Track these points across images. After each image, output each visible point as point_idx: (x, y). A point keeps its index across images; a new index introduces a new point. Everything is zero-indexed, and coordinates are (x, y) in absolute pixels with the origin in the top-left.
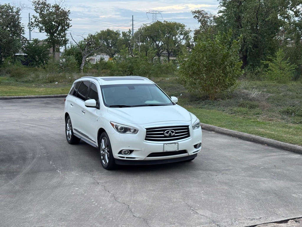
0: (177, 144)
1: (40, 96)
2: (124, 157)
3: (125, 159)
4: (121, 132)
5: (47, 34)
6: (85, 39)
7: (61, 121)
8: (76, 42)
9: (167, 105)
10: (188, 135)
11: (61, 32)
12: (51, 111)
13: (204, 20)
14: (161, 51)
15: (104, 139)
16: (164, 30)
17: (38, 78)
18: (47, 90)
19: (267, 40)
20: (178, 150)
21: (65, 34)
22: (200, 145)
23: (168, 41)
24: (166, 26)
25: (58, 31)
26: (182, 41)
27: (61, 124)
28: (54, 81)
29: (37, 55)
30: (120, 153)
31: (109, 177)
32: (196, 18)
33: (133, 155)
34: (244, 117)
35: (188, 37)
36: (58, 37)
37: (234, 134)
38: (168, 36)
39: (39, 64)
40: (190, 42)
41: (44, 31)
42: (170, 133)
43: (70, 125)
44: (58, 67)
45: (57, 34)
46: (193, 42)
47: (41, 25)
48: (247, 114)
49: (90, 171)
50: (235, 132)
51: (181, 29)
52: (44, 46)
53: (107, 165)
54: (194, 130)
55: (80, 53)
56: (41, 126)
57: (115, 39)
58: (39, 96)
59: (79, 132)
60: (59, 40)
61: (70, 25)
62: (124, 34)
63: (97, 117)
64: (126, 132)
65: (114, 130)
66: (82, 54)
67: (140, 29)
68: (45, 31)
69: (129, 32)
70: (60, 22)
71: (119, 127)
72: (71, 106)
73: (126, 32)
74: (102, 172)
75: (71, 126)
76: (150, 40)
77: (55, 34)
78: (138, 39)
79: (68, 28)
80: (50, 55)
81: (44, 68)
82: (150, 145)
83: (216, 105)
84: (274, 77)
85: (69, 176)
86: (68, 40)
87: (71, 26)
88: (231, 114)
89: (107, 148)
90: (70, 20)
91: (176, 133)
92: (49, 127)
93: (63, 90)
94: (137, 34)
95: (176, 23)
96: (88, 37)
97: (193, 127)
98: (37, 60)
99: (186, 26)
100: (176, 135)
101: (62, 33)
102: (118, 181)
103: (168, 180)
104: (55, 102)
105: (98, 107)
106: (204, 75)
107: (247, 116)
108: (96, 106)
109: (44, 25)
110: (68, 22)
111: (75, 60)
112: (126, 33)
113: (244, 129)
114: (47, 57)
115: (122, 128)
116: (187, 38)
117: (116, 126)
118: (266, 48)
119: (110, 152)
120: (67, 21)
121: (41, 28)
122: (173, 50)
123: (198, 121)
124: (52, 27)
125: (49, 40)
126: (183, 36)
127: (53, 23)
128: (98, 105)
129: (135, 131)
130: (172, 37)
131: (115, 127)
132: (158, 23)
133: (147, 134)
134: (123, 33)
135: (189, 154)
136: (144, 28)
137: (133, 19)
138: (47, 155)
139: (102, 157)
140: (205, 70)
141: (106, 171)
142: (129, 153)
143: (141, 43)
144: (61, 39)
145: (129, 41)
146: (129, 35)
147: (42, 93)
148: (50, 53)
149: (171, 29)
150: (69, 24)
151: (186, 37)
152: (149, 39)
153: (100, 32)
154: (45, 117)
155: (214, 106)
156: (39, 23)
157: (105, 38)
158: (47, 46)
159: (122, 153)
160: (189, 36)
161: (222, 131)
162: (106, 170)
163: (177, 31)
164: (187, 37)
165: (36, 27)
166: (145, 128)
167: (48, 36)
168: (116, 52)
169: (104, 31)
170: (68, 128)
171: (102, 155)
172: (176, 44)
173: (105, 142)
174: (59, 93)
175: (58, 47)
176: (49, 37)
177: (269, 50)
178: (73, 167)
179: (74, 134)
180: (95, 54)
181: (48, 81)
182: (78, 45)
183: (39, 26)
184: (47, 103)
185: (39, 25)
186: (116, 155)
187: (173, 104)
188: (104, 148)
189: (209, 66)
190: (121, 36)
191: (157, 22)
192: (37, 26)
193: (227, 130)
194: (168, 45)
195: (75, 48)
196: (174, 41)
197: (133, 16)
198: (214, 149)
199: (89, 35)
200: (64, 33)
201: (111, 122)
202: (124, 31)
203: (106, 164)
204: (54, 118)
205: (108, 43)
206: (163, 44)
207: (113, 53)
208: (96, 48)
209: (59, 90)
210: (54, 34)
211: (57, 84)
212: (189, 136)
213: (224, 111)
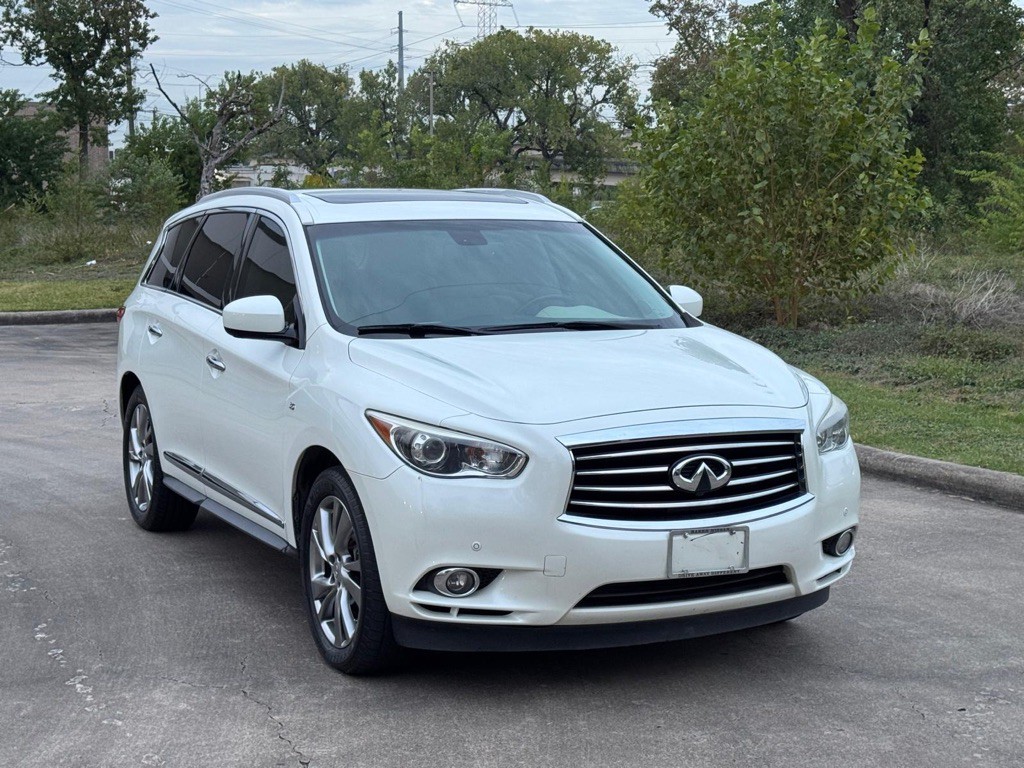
0: (740, 535)
1: (18, 314)
2: (446, 610)
3: (453, 618)
4: (427, 467)
5: (54, 71)
6: (211, 95)
7: (104, 421)
8: (175, 105)
9: (659, 327)
10: (796, 484)
11: (114, 62)
12: (63, 377)
13: (693, 20)
14: (515, 150)
15: (329, 507)
16: (530, 63)
17: (13, 244)
18: (50, 291)
19: (964, 89)
20: (744, 570)
21: (130, 72)
22: (851, 534)
23: (544, 110)
24: (537, 47)
25: (103, 61)
26: (601, 110)
27: (107, 434)
28: (81, 256)
29: (15, 157)
30: (425, 583)
31: (362, 720)
32: (662, 13)
33: (495, 598)
34: (965, 400)
35: (623, 91)
36: (100, 85)
37: (951, 479)
38: (544, 87)
39: (23, 192)
40: (636, 107)
41: (44, 58)
42: (705, 470)
43: (147, 434)
44: (100, 200)
45: (95, 71)
46: (648, 108)
47: (30, 35)
48: (973, 384)
49: (256, 685)
50: (951, 466)
51: (597, 59)
52: (46, 118)
53: (347, 651)
54: (823, 457)
55: (193, 151)
56: (9, 441)
57: (332, 100)
58: (12, 314)
59: (194, 471)
60: (103, 97)
61: (151, 35)
62: (369, 81)
63: (291, 387)
64: (458, 469)
65: (388, 460)
66: (201, 151)
67: (433, 61)
68: (47, 60)
69: (387, 71)
70: (107, 23)
71: (419, 441)
72: (153, 340)
73: (374, 74)
74: (323, 691)
75: (152, 439)
76: (470, 106)
77: (89, 73)
78: (426, 101)
79: (144, 45)
80: (67, 158)
81: (44, 209)
82: (594, 540)
83: (811, 348)
84: (1013, 237)
85: (137, 719)
86: (142, 97)
87: (156, 39)
88: (897, 384)
89: (344, 558)
90: (151, 13)
91: (737, 472)
92: (44, 447)
93: (117, 290)
94: (417, 82)
95: (575, 37)
96: (222, 86)
97: (818, 439)
98: (14, 177)
99: (616, 49)
100: (733, 483)
101: (118, 67)
102: (418, 748)
103: (701, 739)
104: (81, 341)
105: (293, 335)
106: (756, 211)
107: (977, 396)
108: (286, 329)
109: (42, 36)
110: (142, 21)
111: (171, 174)
112: (378, 76)
113: (990, 452)
114: (55, 166)
115: (433, 448)
116: (620, 96)
117: (400, 432)
118: (960, 125)
119: (367, 576)
120: (139, 19)
121: (29, 48)
122: (565, 146)
123: (839, 409)
124: (79, 41)
125: (65, 97)
126: (606, 88)
127: (81, 26)
128: (296, 327)
129: (511, 462)
130: (561, 93)
131: (397, 442)
132: (506, 36)
133: (578, 480)
134: (363, 75)
135: (797, 589)
136: (448, 56)
137: (400, 27)
138: (23, 587)
139: (318, 605)
140: (760, 190)
141: (342, 684)
142: (477, 584)
143: (435, 117)
144: (111, 93)
145: (388, 110)
146: (390, 84)
147: (26, 301)
148: (69, 150)
149: (558, 59)
150: (146, 31)
151: (615, 92)
152: (467, 101)
153: (273, 73)
154: (30, 400)
155: (804, 351)
156: (21, 26)
157: (293, 97)
158: (54, 119)
159: (439, 582)
160: (628, 88)
161: (881, 462)
162: (339, 675)
163: (581, 67)
164: (618, 92)
165: (9, 42)
166: (568, 447)
167: (61, 77)
168: (333, 153)
169: (289, 67)
170: (138, 449)
171: (316, 592)
172: (575, 122)
173: (334, 524)
174: (100, 302)
175: (102, 124)
176: (65, 82)
177: (973, 133)
178: (161, 660)
179: (166, 481)
180: (253, 163)
181: (53, 254)
182: (183, 116)
183: (20, 41)
184: (47, 345)
185: (21, 34)
186: (401, 597)
187: (688, 322)
188: (332, 558)
189: (775, 172)
190: (357, 87)
191: (499, 33)
192: (14, 37)
193: (910, 461)
194: (543, 124)
195: (171, 129)
196: (568, 108)
197: (400, 14)
198: (879, 553)
199: (226, 76)
200: (124, 68)
201: (370, 413)
202: (367, 70)
203: (343, 644)
204: (74, 405)
205: (304, 119)
206: (524, 119)
207: (324, 156)
208: (256, 130)
209: (100, 289)
210: (85, 71)
211: (95, 266)
212: (799, 489)
213: (857, 371)
